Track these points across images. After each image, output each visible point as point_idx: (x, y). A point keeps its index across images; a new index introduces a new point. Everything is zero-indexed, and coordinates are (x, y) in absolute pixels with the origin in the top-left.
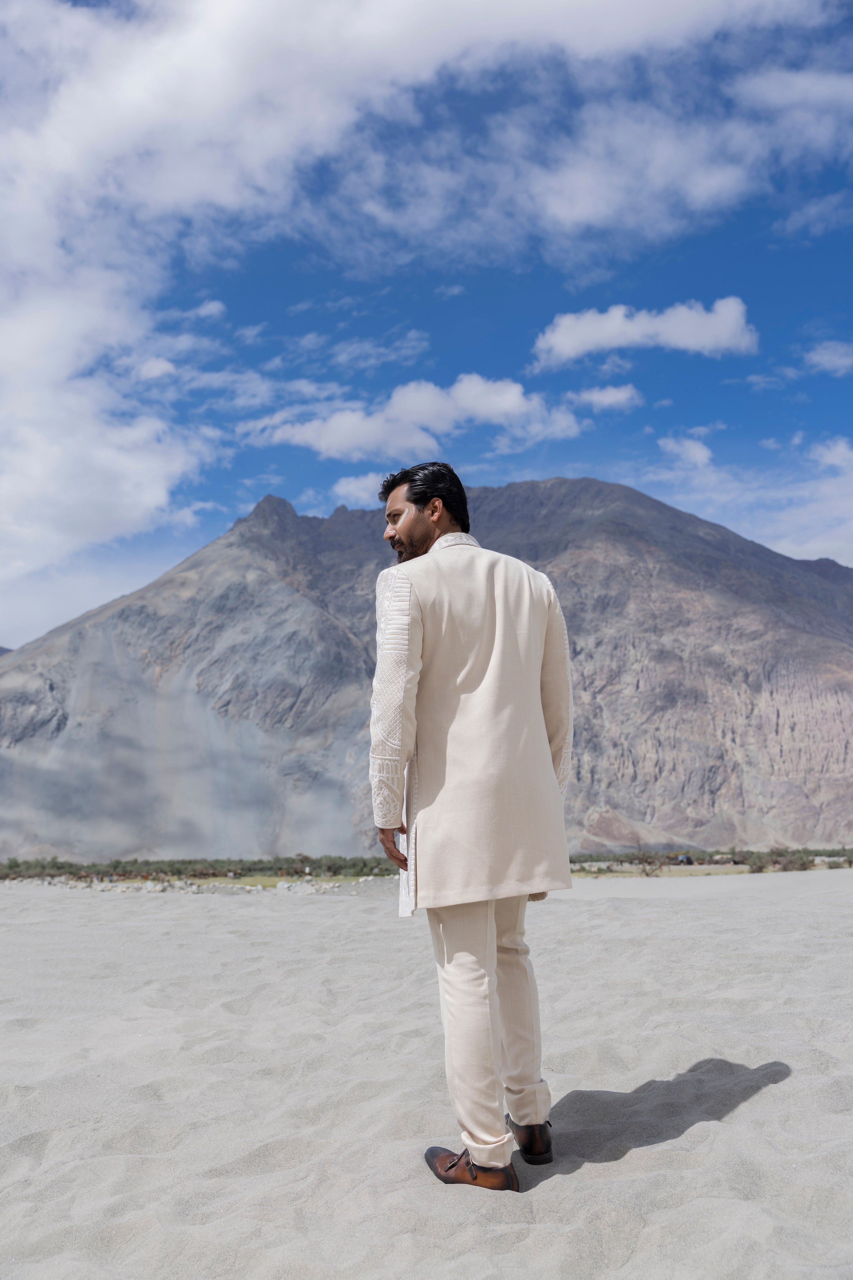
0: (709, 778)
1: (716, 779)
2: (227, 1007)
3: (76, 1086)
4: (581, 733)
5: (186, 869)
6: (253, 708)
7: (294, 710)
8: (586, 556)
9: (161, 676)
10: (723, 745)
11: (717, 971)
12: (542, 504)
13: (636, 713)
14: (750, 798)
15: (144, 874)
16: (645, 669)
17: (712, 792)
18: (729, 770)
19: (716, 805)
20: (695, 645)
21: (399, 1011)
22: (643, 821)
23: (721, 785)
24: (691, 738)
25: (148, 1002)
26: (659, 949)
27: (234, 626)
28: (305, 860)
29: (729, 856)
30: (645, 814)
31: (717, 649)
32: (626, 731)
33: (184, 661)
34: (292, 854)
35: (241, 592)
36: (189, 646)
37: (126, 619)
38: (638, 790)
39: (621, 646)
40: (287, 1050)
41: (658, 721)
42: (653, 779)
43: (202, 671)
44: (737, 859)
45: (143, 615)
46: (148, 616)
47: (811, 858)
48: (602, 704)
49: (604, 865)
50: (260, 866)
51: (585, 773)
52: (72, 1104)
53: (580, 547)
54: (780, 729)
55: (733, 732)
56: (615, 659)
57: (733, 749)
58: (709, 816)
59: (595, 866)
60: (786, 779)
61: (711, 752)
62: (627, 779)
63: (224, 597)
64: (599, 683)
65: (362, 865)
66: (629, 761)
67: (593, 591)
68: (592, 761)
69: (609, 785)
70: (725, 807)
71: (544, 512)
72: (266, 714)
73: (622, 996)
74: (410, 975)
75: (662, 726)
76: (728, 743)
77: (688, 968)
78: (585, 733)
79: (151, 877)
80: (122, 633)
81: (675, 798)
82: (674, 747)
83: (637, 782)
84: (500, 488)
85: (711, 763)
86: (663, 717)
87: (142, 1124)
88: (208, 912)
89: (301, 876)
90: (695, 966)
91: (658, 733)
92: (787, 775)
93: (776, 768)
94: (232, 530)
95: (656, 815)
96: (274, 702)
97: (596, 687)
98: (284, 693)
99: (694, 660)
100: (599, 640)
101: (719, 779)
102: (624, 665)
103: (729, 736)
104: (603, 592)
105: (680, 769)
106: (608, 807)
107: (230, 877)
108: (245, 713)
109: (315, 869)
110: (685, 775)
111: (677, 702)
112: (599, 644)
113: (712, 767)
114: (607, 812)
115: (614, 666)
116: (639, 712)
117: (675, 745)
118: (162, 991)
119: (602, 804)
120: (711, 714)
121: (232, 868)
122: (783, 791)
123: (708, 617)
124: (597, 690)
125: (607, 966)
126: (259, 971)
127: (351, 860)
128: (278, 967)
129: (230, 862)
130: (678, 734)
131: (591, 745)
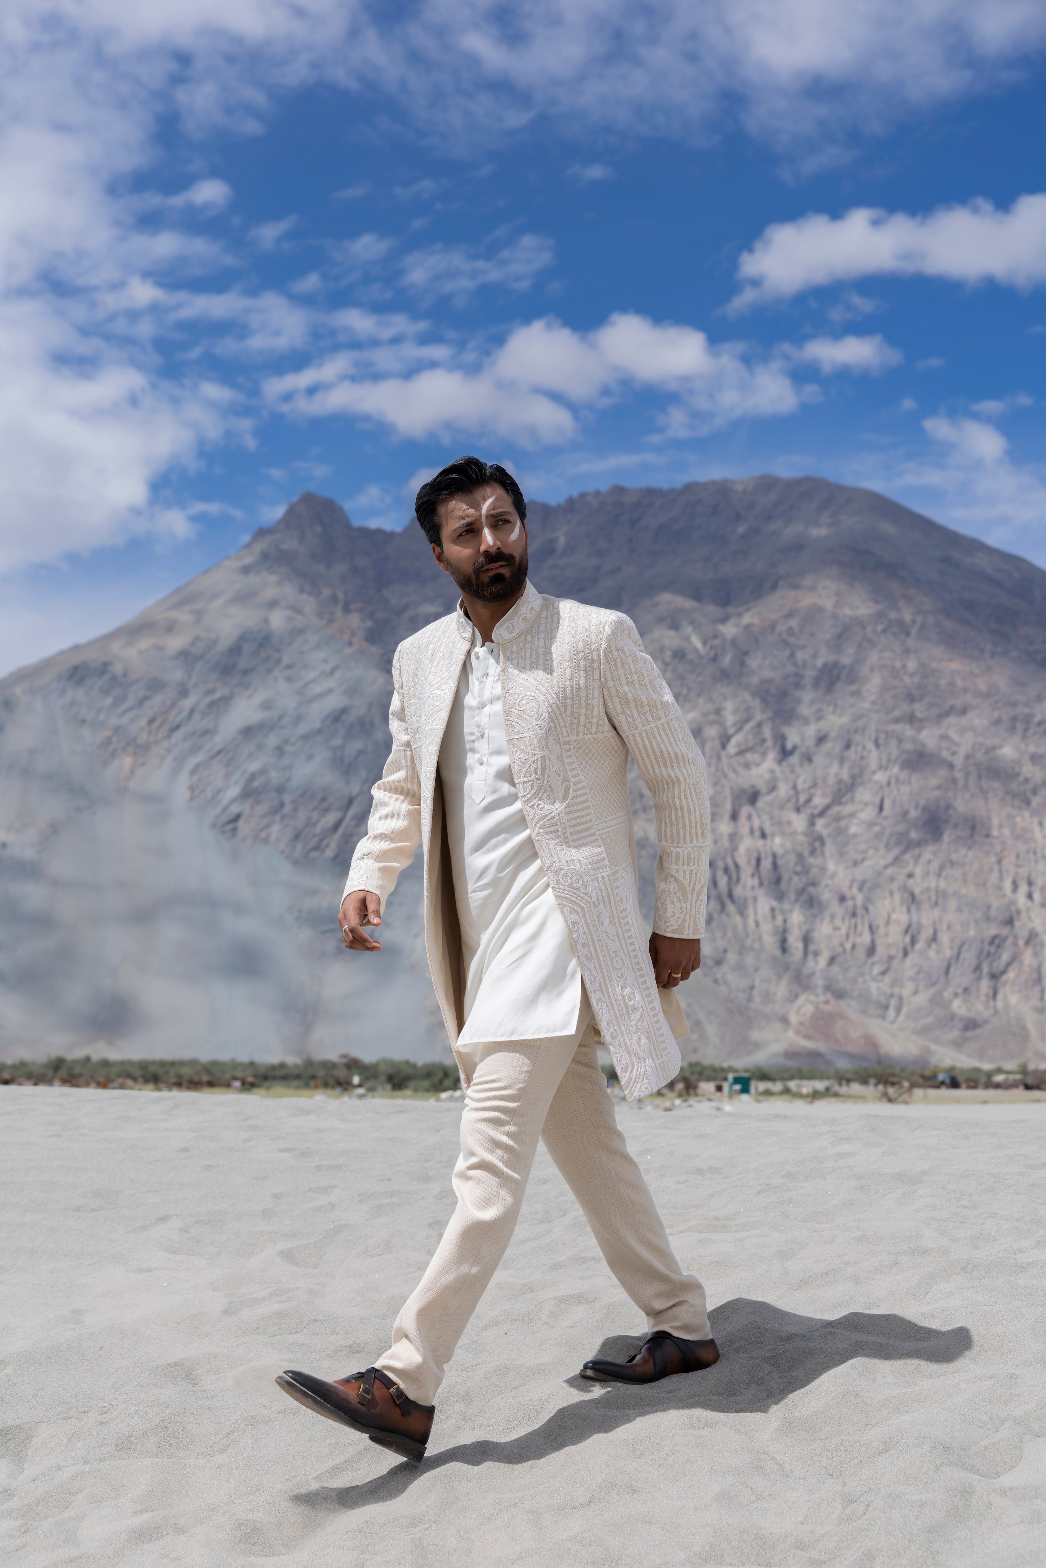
0: (989, 954)
1: (1000, 957)
2: (288, 1256)
3: (69, 1362)
4: (790, 879)
5: (167, 1073)
6: (276, 827)
7: (341, 830)
8: (806, 600)
9: (132, 772)
10: (1012, 902)
11: (1034, 1223)
12: (738, 517)
13: (877, 850)
15: (101, 1079)
16: (893, 781)
17: (994, 977)
18: (1021, 943)
19: (1000, 997)
20: (974, 745)
21: (550, 1267)
22: (883, 1017)
23: (1008, 965)
24: (963, 891)
25: (167, 1247)
26: (943, 1188)
27: (250, 697)
28: (353, 1065)
29: (1018, 1077)
30: (886, 1007)
31: (1008, 752)
32: (859, 877)
33: (169, 751)
34: (332, 1055)
35: (261, 645)
36: (178, 727)
37: (81, 681)
38: (877, 970)
39: (857, 745)
40: (383, 1319)
41: (912, 862)
42: (900, 954)
43: (197, 766)
44: (1030, 1081)
45: (107, 677)
46: (114, 678)
48: (825, 833)
49: (820, 1085)
50: (282, 1072)
51: (795, 942)
52: (64, 1387)
53: (795, 587)
55: (1030, 883)
56: (847, 765)
57: (1028, 910)
58: (987, 1014)
59: (807, 1087)
61: (993, 913)
62: (861, 953)
63: (235, 650)
64: (819, 801)
65: (441, 1074)
66: (863, 924)
67: (815, 656)
68: (805, 923)
69: (832, 961)
70: (1014, 1000)
71: (741, 529)
72: (297, 837)
73: (889, 1254)
74: (563, 1216)
75: (918, 871)
76: (1021, 899)
77: (989, 1217)
78: (796, 879)
80: (73, 703)
81: (934, 984)
82: (936, 904)
83: (876, 958)
84: (672, 490)
85: (993, 930)
86: (919, 856)
87: (173, 1416)
88: (245, 1120)
89: (345, 1089)
90: (998, 1214)
91: (910, 882)
94: (248, 546)
95: (904, 1010)
96: (309, 818)
97: (816, 807)
98: (325, 805)
99: (971, 768)
100: (822, 734)
101: (1005, 956)
102: (861, 773)
103: (1023, 889)
104: (832, 658)
105: (944, 938)
106: (829, 996)
107: (236, 1088)
108: (263, 834)
109: (368, 1078)
110: (952, 948)
111: (941, 834)
112: (821, 739)
113: (995, 938)
114: (827, 1002)
115: (845, 775)
116: (881, 847)
117: (940, 898)
118: (185, 1231)
119: (819, 990)
120: (996, 855)
121: (239, 1073)
123: (996, 702)
124: (817, 812)
125: (864, 1212)
126: (332, 1205)
127: (425, 1066)
128: (361, 1201)
129: (234, 1065)
130: (942, 885)
131: (804, 897)
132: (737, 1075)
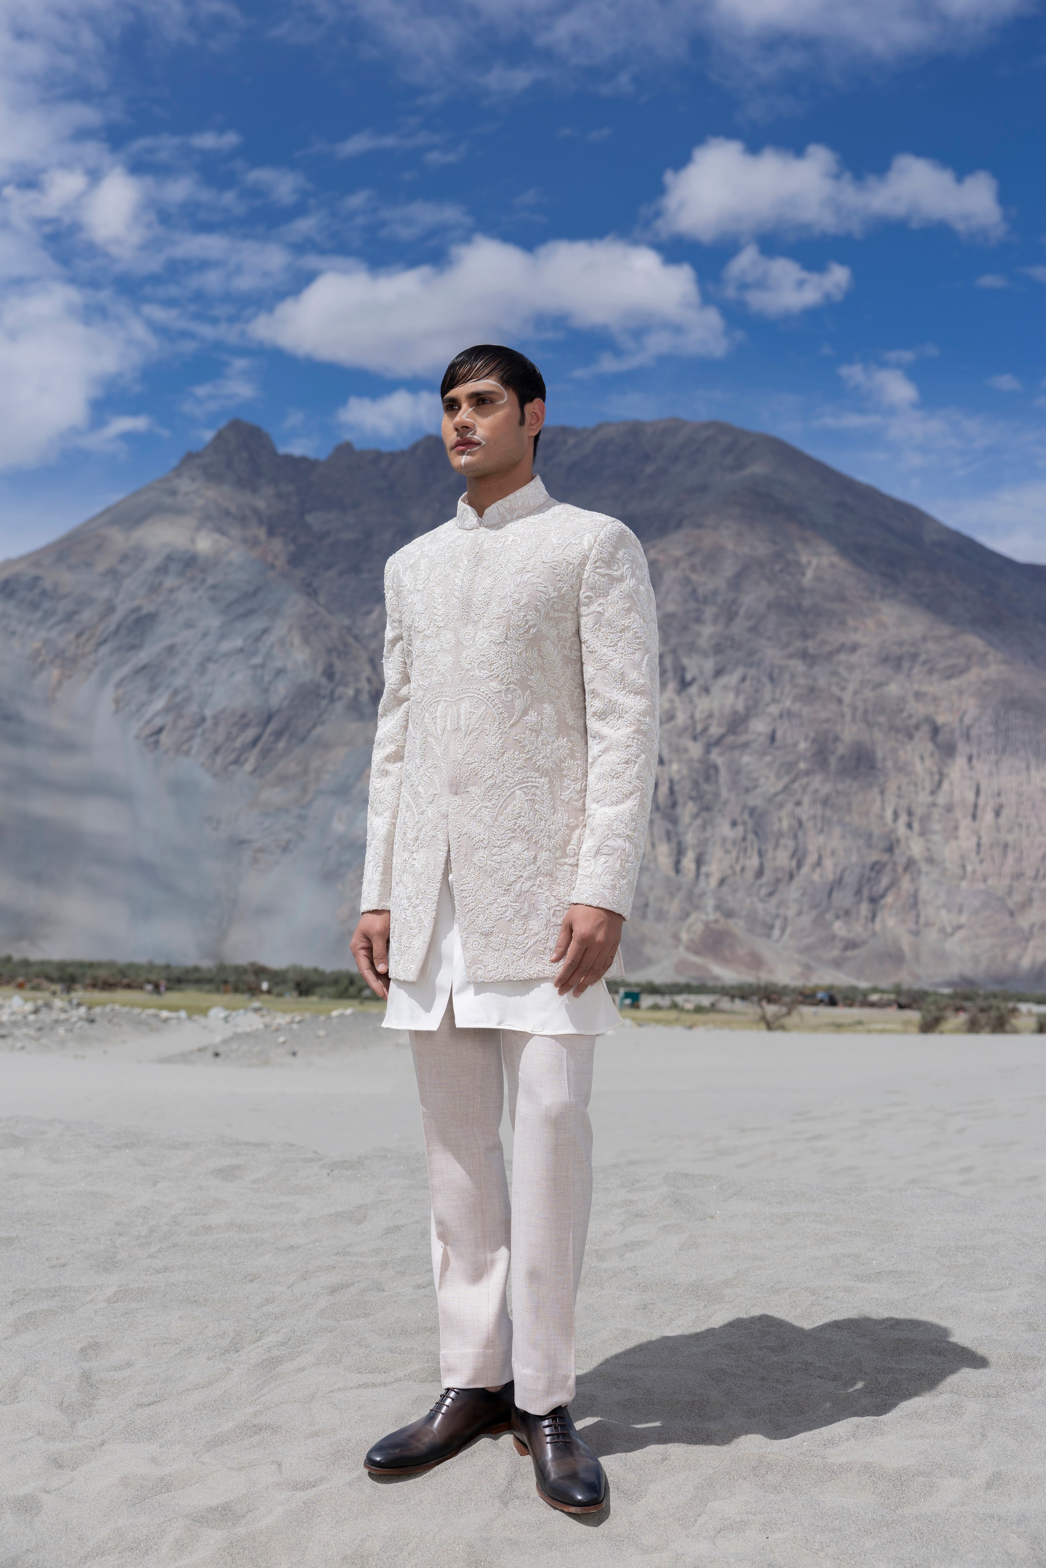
0: (869, 878)
1: (879, 882)
4: (685, 804)
5: (84, 975)
6: (197, 741)
7: (259, 746)
8: (708, 539)
9: (60, 683)
10: (893, 831)
12: (647, 457)
13: (767, 778)
14: (928, 912)
15: (19, 980)
16: (785, 713)
17: (873, 900)
18: (900, 869)
19: (878, 920)
20: (861, 682)
22: (769, 936)
23: (887, 889)
24: (848, 819)
28: (260, 971)
29: (892, 997)
30: (772, 927)
31: (893, 689)
32: (750, 804)
33: (96, 664)
34: (243, 960)
35: (188, 565)
36: (105, 641)
37: (11, 595)
38: (763, 892)
41: (800, 791)
42: (787, 877)
43: (123, 680)
44: (903, 1000)
45: (37, 591)
46: (44, 593)
47: (1011, 1005)
48: (719, 762)
49: (705, 1000)
50: (196, 976)
51: (688, 864)
53: (699, 526)
54: (979, 812)
55: (910, 813)
56: (742, 697)
57: (907, 838)
58: (865, 935)
59: (693, 1001)
60: (981, 886)
61: (874, 840)
62: (749, 875)
63: (163, 568)
64: (715, 731)
65: (346, 982)
66: (753, 848)
68: (698, 846)
69: (722, 882)
70: (891, 922)
71: (649, 469)
72: (217, 750)
75: (806, 799)
76: (901, 828)
79: (28, 985)
81: (818, 906)
82: (822, 830)
83: (764, 880)
85: (874, 856)
86: (807, 785)
91: (798, 810)
92: (985, 879)
93: (969, 869)
94: (177, 468)
95: (789, 930)
96: (229, 733)
97: (711, 737)
98: (244, 722)
99: (858, 703)
100: (721, 666)
101: (885, 882)
102: (755, 706)
103: (904, 818)
105: (828, 863)
106: (718, 914)
107: (148, 990)
108: (185, 747)
109: (277, 984)
110: (835, 872)
111: (829, 766)
113: (875, 864)
114: (716, 921)
115: (740, 706)
117: (823, 828)
119: (710, 909)
120: (880, 786)
121: (152, 976)
122: (977, 903)
124: (712, 741)
127: (332, 973)
129: (151, 967)
130: (828, 813)
131: (698, 821)
132: (628, 989)
